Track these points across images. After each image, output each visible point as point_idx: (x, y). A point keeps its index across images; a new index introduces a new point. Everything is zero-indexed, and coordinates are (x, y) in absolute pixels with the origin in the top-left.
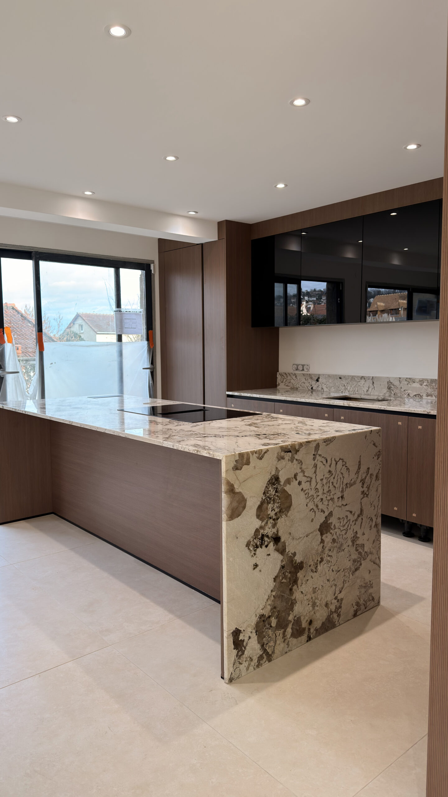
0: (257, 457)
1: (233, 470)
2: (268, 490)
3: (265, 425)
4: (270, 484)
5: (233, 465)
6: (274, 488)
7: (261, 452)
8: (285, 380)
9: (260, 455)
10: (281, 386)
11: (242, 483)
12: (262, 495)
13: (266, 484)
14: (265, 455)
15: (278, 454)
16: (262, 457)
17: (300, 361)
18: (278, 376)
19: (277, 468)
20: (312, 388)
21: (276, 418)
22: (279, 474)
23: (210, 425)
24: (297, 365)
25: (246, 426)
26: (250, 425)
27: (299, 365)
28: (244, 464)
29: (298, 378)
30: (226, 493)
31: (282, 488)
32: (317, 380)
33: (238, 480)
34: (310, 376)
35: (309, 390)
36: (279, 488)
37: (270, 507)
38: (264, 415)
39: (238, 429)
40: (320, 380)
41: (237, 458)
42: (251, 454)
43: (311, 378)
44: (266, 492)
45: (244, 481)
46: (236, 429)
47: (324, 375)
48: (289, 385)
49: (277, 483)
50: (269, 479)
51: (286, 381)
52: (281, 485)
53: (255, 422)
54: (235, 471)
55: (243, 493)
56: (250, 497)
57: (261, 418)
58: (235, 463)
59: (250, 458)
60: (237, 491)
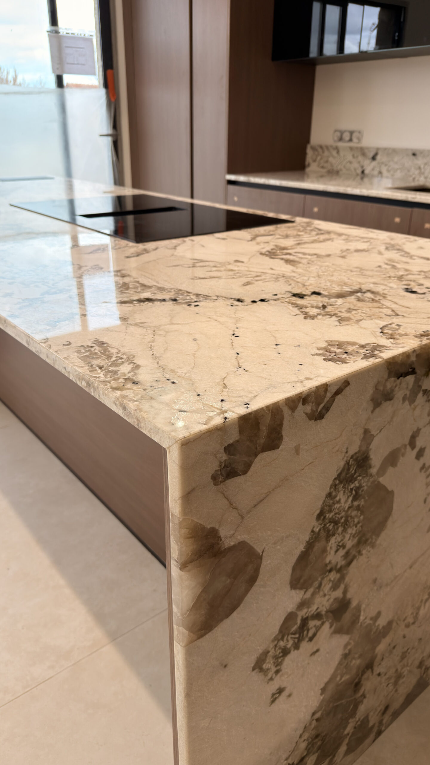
0: (306, 414)
1: (215, 484)
2: (331, 502)
3: (309, 255)
4: (341, 482)
5: (217, 463)
6: (352, 489)
7: (323, 393)
8: (319, 158)
9: (318, 405)
10: (313, 167)
11: (248, 513)
12: (314, 523)
13: (328, 489)
14: (336, 400)
15: (376, 389)
16: (324, 411)
17: (346, 125)
18: (309, 152)
19: (366, 432)
20: (363, 172)
21: (329, 233)
22: (371, 447)
23: (176, 253)
24: (342, 133)
25: (261, 256)
26: (271, 254)
27: (345, 131)
28: (259, 448)
29: (342, 153)
30: (183, 566)
31: (374, 481)
32: (374, 158)
33: (235, 508)
34: (363, 151)
35: (357, 175)
36: (364, 484)
37: (333, 545)
38: (300, 224)
39: (241, 267)
40: (378, 157)
41: (234, 436)
42: (286, 411)
43: (364, 154)
44: (327, 508)
45: (255, 506)
46: (236, 268)
47: (385, 149)
48: (326, 165)
49: (359, 476)
50: (339, 472)
51: (321, 159)
52: (371, 475)
53: (283, 245)
54: (221, 486)
55: (248, 542)
56: (275, 543)
57: (295, 233)
58: (225, 457)
59: (281, 425)
60: (229, 543)
